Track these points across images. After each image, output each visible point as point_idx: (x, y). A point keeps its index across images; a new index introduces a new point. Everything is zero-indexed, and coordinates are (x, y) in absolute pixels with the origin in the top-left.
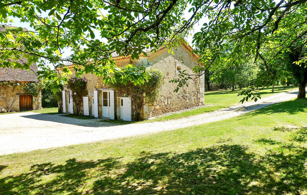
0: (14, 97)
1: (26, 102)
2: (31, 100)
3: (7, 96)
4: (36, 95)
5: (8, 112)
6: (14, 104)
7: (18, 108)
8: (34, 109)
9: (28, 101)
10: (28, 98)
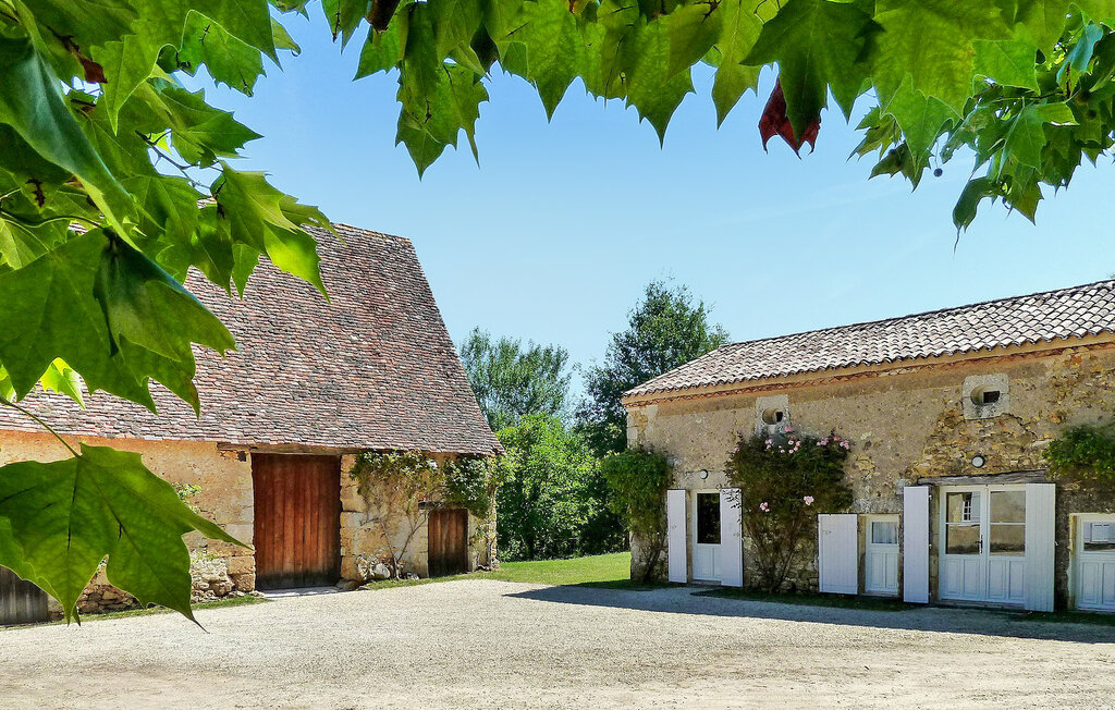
0: (413, 517)
1: (444, 537)
2: (460, 528)
3: (390, 511)
4: (481, 510)
5: (393, 576)
6: (412, 544)
7: (424, 561)
8: (475, 566)
9: (454, 533)
10: (454, 525)
